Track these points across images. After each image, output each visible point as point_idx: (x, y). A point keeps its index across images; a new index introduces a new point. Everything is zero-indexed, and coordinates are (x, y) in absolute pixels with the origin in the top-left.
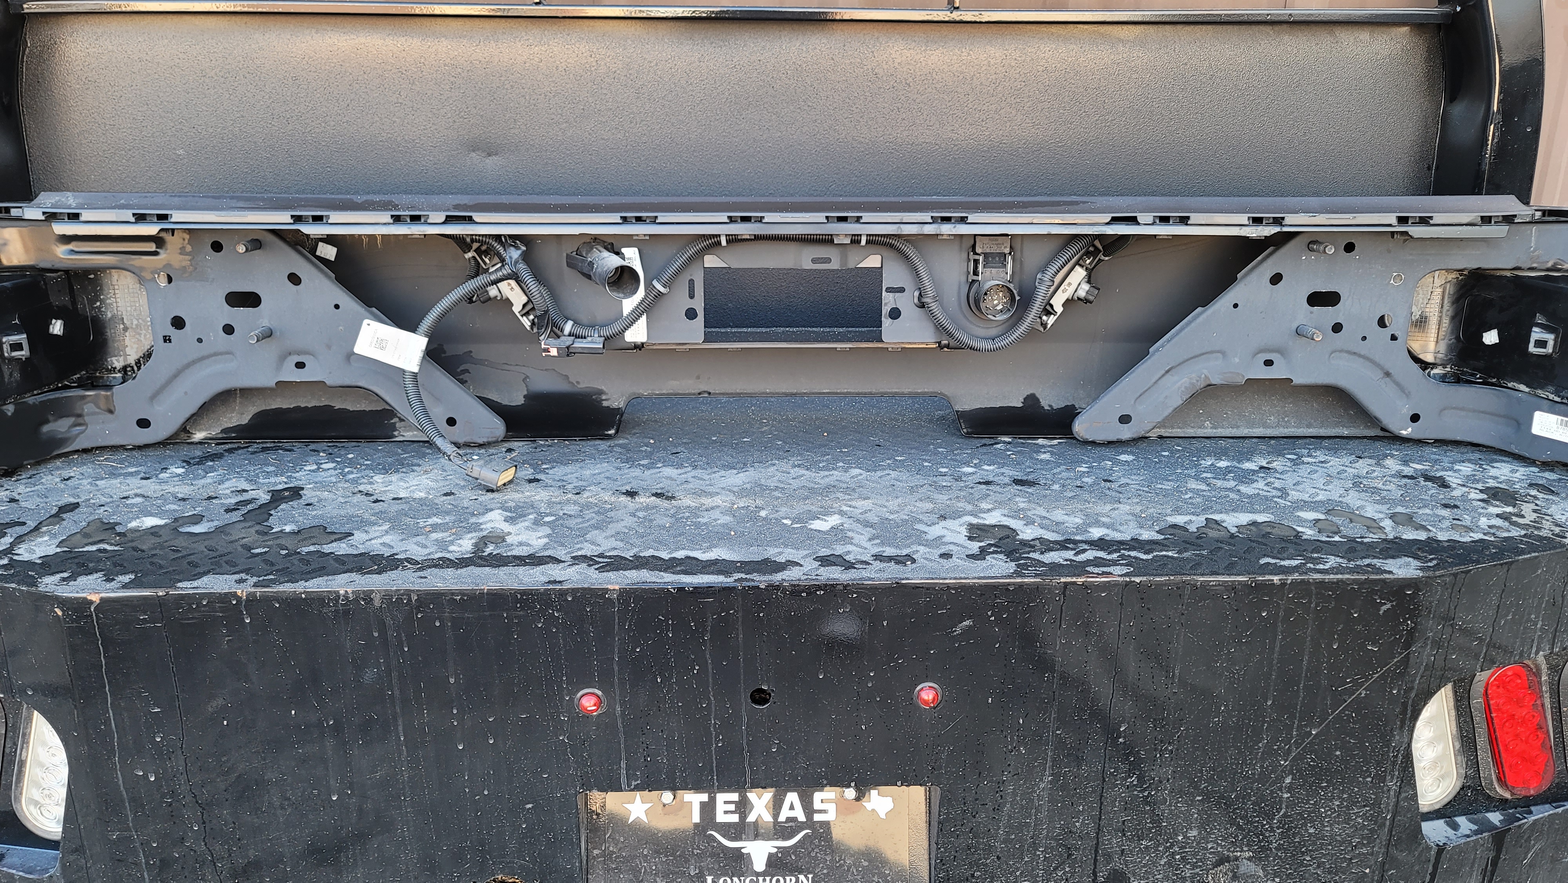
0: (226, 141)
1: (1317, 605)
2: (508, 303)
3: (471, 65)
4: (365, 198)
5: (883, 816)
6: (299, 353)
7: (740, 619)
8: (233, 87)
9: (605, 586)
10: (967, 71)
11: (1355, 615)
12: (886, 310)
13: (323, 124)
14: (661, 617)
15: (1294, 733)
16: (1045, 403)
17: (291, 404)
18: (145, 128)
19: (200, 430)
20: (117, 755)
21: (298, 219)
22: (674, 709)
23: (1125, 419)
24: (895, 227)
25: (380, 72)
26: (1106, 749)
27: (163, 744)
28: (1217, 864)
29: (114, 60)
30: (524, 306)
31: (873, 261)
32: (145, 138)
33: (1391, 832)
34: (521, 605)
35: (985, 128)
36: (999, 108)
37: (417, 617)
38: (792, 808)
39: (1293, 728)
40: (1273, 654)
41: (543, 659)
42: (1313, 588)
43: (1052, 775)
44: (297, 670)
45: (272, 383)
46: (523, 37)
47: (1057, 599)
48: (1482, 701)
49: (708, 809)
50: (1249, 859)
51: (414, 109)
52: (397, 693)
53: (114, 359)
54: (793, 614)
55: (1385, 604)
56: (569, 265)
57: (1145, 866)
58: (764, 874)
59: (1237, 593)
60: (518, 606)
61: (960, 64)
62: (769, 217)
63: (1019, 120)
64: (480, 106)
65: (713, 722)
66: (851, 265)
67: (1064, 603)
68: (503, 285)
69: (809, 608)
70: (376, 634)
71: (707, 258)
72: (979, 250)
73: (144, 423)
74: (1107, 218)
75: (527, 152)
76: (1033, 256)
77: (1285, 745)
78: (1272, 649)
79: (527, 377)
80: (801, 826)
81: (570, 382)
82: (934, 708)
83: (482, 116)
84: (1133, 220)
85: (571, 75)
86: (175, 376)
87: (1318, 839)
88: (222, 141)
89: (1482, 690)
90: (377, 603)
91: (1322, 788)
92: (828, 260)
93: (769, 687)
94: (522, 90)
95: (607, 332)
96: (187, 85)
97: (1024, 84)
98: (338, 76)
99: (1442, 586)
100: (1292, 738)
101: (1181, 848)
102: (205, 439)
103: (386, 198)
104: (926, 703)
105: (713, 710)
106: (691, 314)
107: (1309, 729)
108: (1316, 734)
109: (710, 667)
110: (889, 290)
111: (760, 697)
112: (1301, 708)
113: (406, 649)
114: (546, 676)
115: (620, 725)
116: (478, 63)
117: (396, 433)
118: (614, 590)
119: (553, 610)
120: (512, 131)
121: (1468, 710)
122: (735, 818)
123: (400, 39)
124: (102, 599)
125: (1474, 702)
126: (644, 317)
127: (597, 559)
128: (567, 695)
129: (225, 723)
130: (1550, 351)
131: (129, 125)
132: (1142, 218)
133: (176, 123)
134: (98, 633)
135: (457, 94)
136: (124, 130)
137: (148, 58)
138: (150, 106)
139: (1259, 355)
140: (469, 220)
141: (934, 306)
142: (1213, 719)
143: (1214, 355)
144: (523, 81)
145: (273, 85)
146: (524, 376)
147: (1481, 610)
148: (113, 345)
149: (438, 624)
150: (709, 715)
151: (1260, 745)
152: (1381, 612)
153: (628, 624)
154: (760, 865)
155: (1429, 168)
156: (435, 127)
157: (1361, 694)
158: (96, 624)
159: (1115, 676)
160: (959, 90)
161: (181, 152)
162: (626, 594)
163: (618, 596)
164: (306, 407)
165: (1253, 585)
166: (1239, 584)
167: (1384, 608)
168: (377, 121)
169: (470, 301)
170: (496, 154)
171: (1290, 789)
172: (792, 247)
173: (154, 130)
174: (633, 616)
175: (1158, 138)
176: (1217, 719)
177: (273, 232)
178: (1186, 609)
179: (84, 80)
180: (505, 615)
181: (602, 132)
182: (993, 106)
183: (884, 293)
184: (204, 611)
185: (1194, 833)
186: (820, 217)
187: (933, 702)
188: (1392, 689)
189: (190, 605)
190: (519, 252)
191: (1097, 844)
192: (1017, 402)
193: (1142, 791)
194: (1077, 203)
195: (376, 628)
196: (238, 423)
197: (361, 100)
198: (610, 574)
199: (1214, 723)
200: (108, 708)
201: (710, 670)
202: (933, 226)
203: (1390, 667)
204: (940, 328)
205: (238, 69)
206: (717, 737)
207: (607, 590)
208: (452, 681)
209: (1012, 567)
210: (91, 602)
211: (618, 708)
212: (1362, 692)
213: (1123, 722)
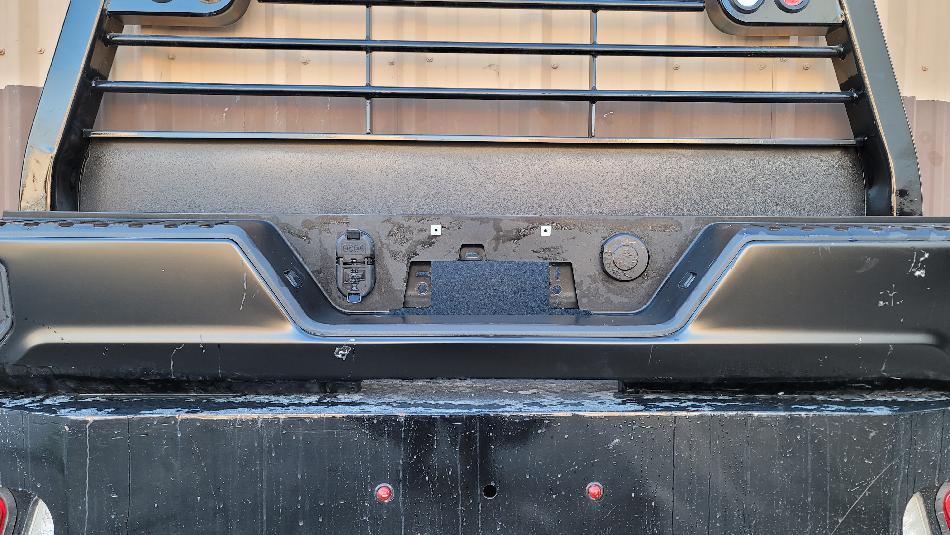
1: (830, 432)
3: (330, 167)
7: (478, 437)
8: (199, 179)
9: (397, 414)
10: (600, 171)
11: (855, 439)
13: (245, 198)
14: (430, 435)
15: (828, 521)
18: (147, 201)
20: (86, 528)
22: (436, 499)
26: (709, 531)
27: (115, 520)
29: (136, 164)
32: (147, 206)
34: (345, 425)
35: (611, 202)
36: (619, 191)
37: (282, 433)
39: (826, 518)
40: (808, 465)
41: (356, 463)
42: (826, 420)
44: (205, 469)
46: (359, 153)
47: (671, 425)
48: (944, 513)
51: (297, 190)
52: (265, 485)
54: (510, 433)
55: (871, 432)
59: (780, 423)
60: (344, 426)
61: (596, 168)
63: (630, 197)
64: (333, 189)
65: (460, 508)
67: (675, 428)
69: (520, 430)
70: (256, 445)
77: (823, 530)
78: (807, 461)
82: (599, 500)
83: (334, 194)
85: (384, 173)
88: (189, 208)
89: (942, 505)
90: (259, 424)
93: (495, 484)
94: (357, 180)
96: (175, 178)
97: (632, 178)
98: (257, 173)
99: (904, 421)
100: (827, 525)
104: (594, 495)
105: (460, 500)
107: (836, 519)
108: (842, 522)
109: (459, 469)
111: (490, 491)
112: (830, 503)
113: (273, 455)
114: (357, 475)
115: (402, 510)
116: (334, 166)
118: (402, 416)
119: (364, 429)
120: (350, 202)
121: (936, 520)
123: (293, 153)
125: (938, 514)
127: (392, 404)
128: (370, 488)
129: (156, 506)
131: (139, 199)
133: (165, 198)
134: (88, 443)
135: (321, 182)
136: (136, 202)
137: (155, 164)
138: (152, 189)
142: (775, 510)
144: (358, 176)
145: (221, 178)
147: (931, 440)
149: (294, 438)
150: (458, 503)
151: (807, 530)
152: (870, 438)
153: (409, 439)
156: (307, 200)
157: (865, 494)
158: (88, 436)
159: (710, 479)
160: (596, 181)
162: (409, 419)
163: (404, 420)
165: (789, 417)
166: (780, 417)
167: (872, 434)
168: (275, 196)
173: (153, 202)
174: (413, 434)
175: (709, 207)
176: (778, 511)
178: (750, 433)
179: (117, 175)
180: (335, 433)
181: (400, 203)
182: (615, 190)
184: (154, 428)
187: (598, 494)
188: (884, 490)
189: (146, 424)
195: (256, 440)
197: (268, 185)
198: (400, 409)
199: (776, 513)
200: (85, 494)
201: (459, 472)
203: (881, 475)
205: (203, 169)
206: (462, 519)
207: (397, 417)
208: (300, 477)
209: (642, 407)
210: (86, 422)
211: (401, 498)
212: (866, 492)
213: (718, 511)
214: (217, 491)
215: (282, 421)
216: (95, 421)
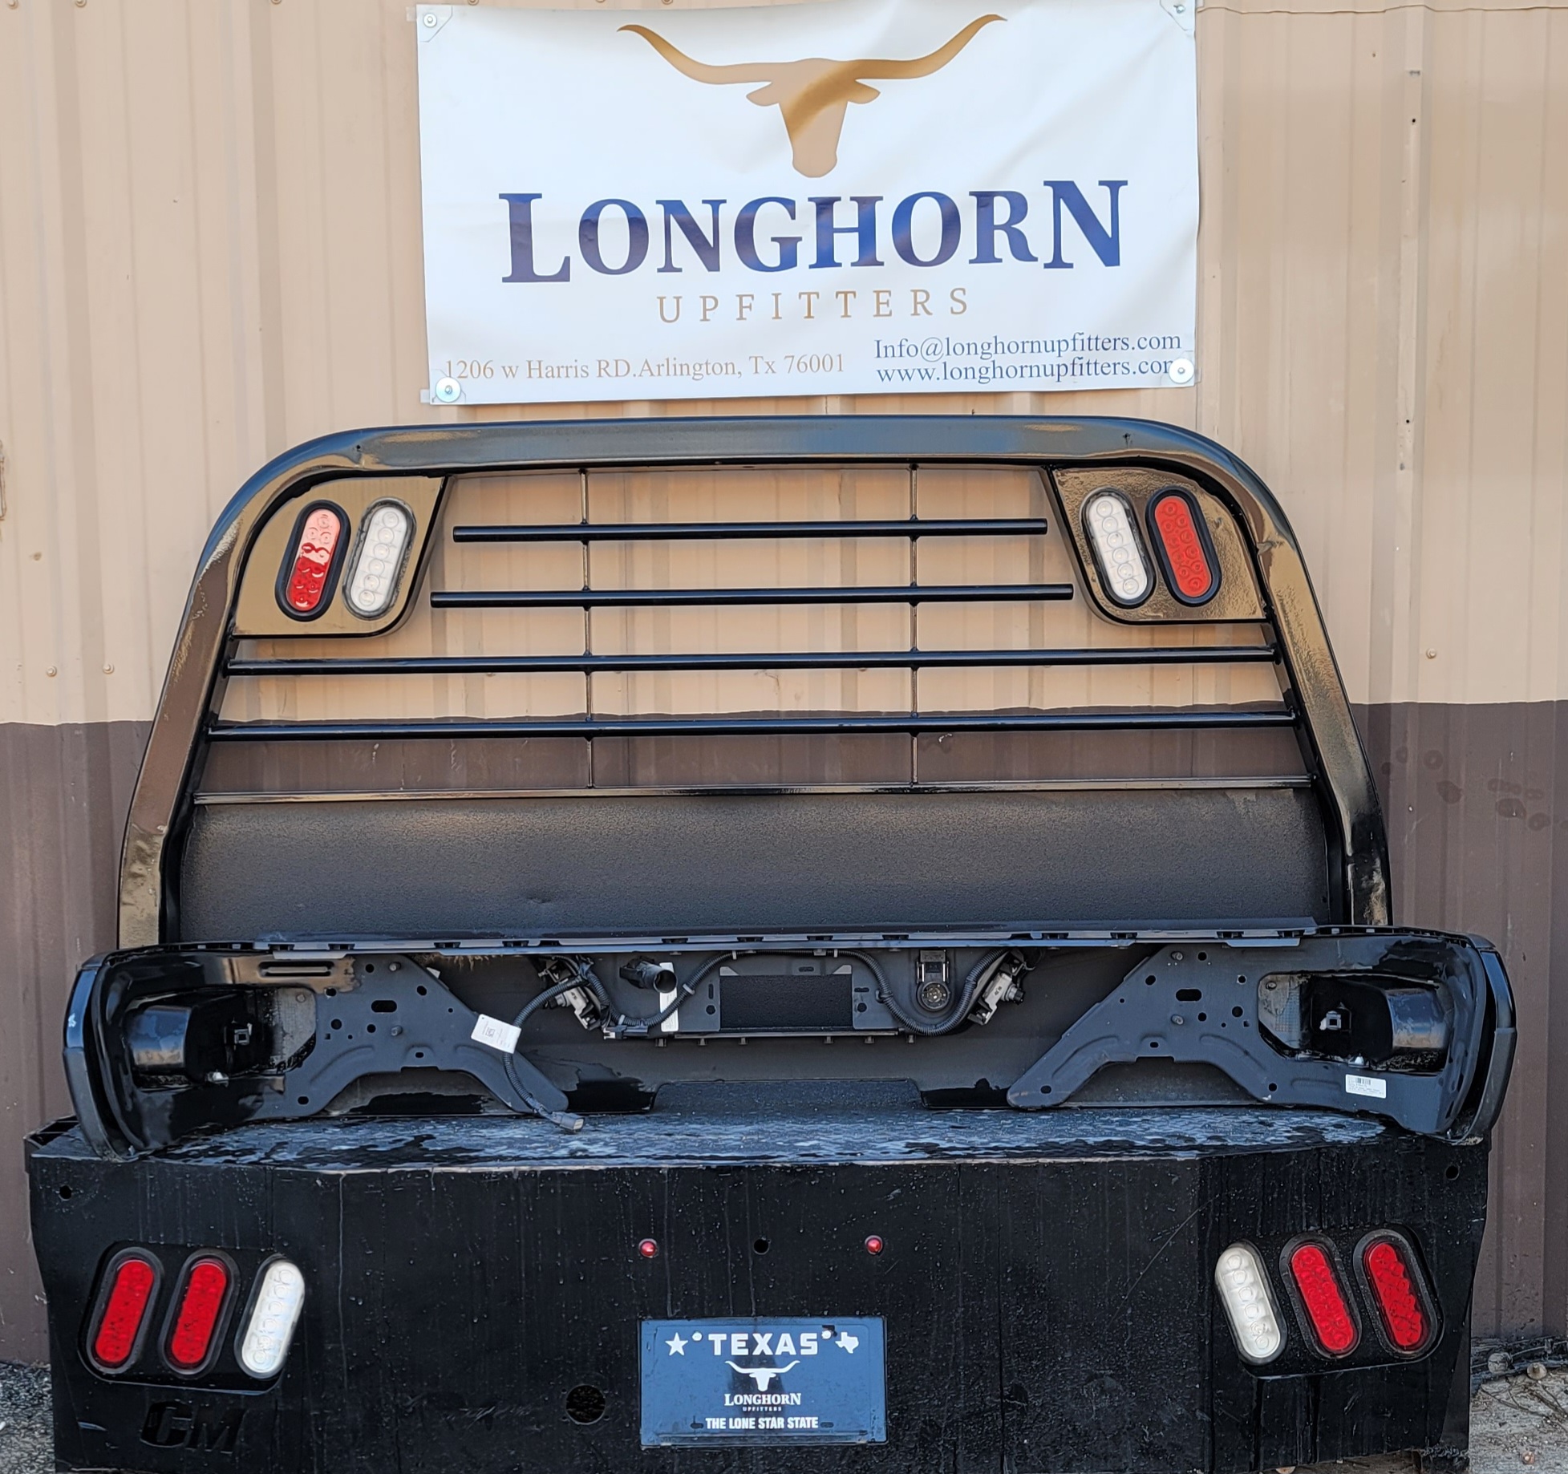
1: (1129, 1178)
2: (572, 1008)
4: (479, 931)
5: (851, 1351)
6: (419, 1046)
9: (659, 1166)
11: (1156, 1185)
12: (855, 1005)
13: (414, 881)
14: (694, 1189)
15: (1128, 1274)
16: (992, 1086)
17: (399, 1092)
18: (276, 888)
19: (335, 1110)
21: (438, 946)
22: (704, 1255)
23: (1046, 1090)
24: (857, 943)
25: (462, 839)
26: (999, 1286)
28: (1089, 1380)
30: (584, 1010)
31: (845, 970)
33: (1212, 1356)
34: (606, 1178)
37: (540, 1186)
38: (785, 1345)
39: (1126, 1270)
40: (1105, 1214)
41: (618, 1218)
42: (1126, 1166)
43: (964, 1307)
44: (461, 1224)
45: (398, 1069)
47: (956, 1174)
49: (727, 1345)
50: (1111, 1376)
52: (523, 1241)
53: (274, 1057)
55: (1174, 1177)
56: (621, 976)
57: (1037, 1381)
58: (766, 1393)
60: (604, 1179)
62: (766, 938)
65: (729, 1265)
66: (828, 972)
67: (961, 1177)
68: (568, 994)
70: (513, 1199)
71: (722, 969)
72: (922, 960)
73: (303, 1100)
74: (1009, 935)
75: (574, 898)
76: (962, 963)
77: (1123, 1283)
78: (1104, 1211)
79: (579, 1070)
80: (793, 1358)
81: (613, 1074)
82: (878, 1254)
84: (1028, 937)
85: (613, 838)
86: (330, 1064)
87: (1158, 1359)
90: (515, 1177)
91: (1154, 1317)
92: (812, 970)
93: (766, 1239)
94: (573, 851)
95: (651, 1022)
98: (429, 844)
100: (1127, 1277)
101: (1061, 1367)
103: (494, 930)
104: (872, 1249)
105: (730, 1255)
106: (710, 1010)
107: (1137, 1271)
108: (1143, 1275)
110: (856, 990)
111: (761, 1246)
112: (1130, 1254)
113: (531, 1209)
114: (620, 1230)
115: (667, 1266)
118: (665, 1168)
119: (626, 1182)
122: (745, 1352)
124: (346, 1175)
126: (676, 1012)
128: (633, 1244)
129: (411, 1262)
130: (1340, 1027)
132: (1033, 934)
133: (300, 883)
135: (521, 855)
139: (1146, 1039)
140: (557, 944)
141: (889, 1000)
143: (1110, 1039)
145: (378, 852)
146: (577, 1069)
147: (1247, 1187)
148: (277, 1046)
149: (552, 1191)
150: (727, 1259)
151: (1106, 1283)
152: (1173, 1183)
153: (673, 1193)
154: (763, 1386)
155: (1325, 900)
156: (502, 881)
157: (1168, 1244)
159: (999, 1230)
160: (925, 843)
161: (301, 905)
162: (673, 1172)
163: (667, 1174)
166: (1074, 1163)
167: (1174, 1180)
168: (456, 877)
169: (544, 1008)
170: (549, 901)
171: (1131, 1318)
172: (784, 960)
173: (283, 889)
174: (677, 1186)
177: (406, 955)
180: (596, 1186)
183: (853, 993)
184: (408, 1182)
185: (1068, 1355)
186: (804, 937)
187: (877, 1248)
189: (400, 1178)
190: (589, 966)
191: (1001, 1363)
192: (971, 1085)
193: (1028, 1320)
194: (992, 926)
195: (513, 1194)
197: (445, 861)
198: (661, 1162)
200: (339, 1250)
201: (728, 1226)
202: (885, 942)
203: (1187, 1224)
204: (895, 1017)
206: (732, 1276)
207: (660, 1169)
208: (559, 1232)
209: (927, 1155)
210: (340, 1175)
211: (666, 1254)
212: (1170, 1242)
213: (1009, 1265)
214: (473, 1247)
215: (539, 1173)
216: (349, 1175)
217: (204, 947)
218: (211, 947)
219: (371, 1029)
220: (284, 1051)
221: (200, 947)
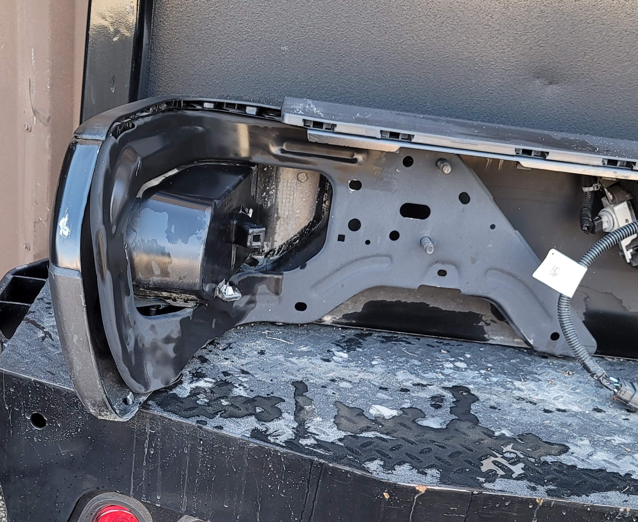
0: (326, 43)
6: (445, 262)
17: (393, 298)
19: (327, 315)
45: (416, 286)
51: (500, 32)
64: (558, 37)
73: (301, 307)
75: (585, 84)
81: (622, 306)
83: (557, 46)
86: (338, 270)
94: (602, 26)
102: (334, 322)
117: (486, 336)
124: (427, 491)
134: (411, 516)
135: (542, 23)
144: (606, 17)
146: (585, 296)
156: (513, 52)
158: (413, 508)
164: (405, 303)
168: (463, 40)
189: (495, 504)
196: (354, 311)
197: (456, 18)
217: (211, 106)
218: (219, 106)
219: (394, 236)
220: (277, 237)
221: (206, 105)
